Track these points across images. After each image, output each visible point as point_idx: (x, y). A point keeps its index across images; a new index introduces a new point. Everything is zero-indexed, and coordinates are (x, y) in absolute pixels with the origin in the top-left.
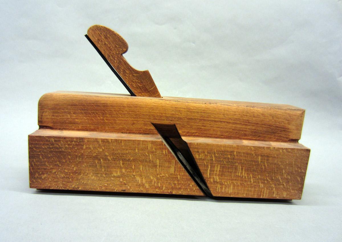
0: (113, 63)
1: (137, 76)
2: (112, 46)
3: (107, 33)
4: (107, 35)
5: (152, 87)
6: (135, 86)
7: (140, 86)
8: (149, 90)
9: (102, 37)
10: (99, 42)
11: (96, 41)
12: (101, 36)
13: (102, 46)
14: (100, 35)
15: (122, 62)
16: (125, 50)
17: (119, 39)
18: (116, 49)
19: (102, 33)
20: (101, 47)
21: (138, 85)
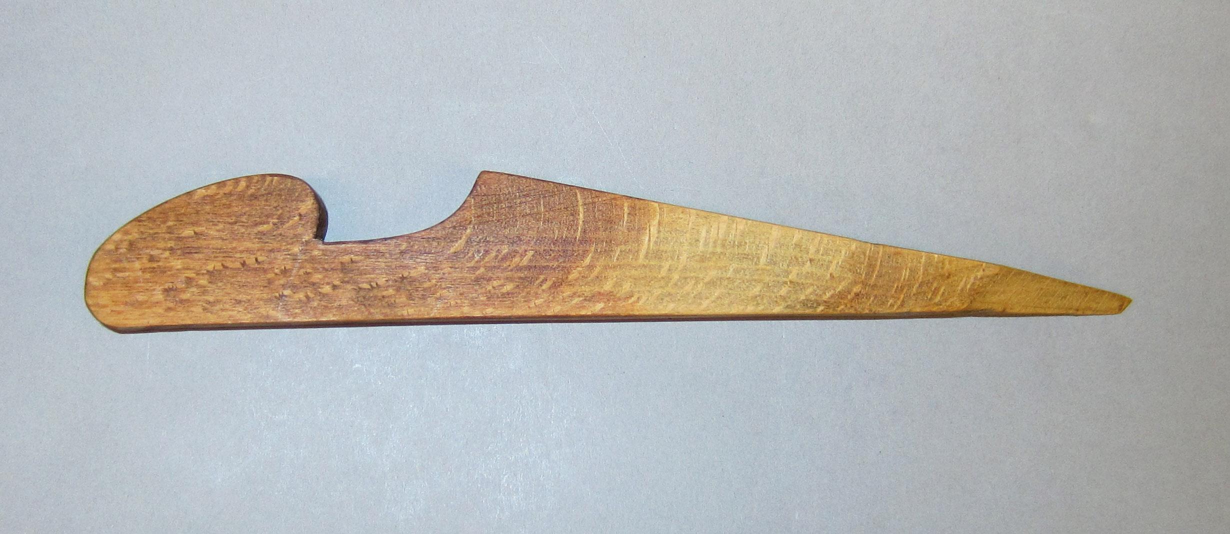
0: (326, 307)
1: (469, 242)
2: (248, 251)
3: (170, 231)
4: (179, 239)
5: (575, 213)
6: (509, 287)
7: (525, 262)
8: (578, 235)
9: (170, 269)
10: (182, 301)
11: (169, 309)
12: (163, 270)
13: (211, 299)
14: (155, 265)
15: (352, 261)
16: (308, 205)
17: (241, 197)
18: (275, 245)
19: (155, 252)
20: (209, 303)
21: (519, 269)
